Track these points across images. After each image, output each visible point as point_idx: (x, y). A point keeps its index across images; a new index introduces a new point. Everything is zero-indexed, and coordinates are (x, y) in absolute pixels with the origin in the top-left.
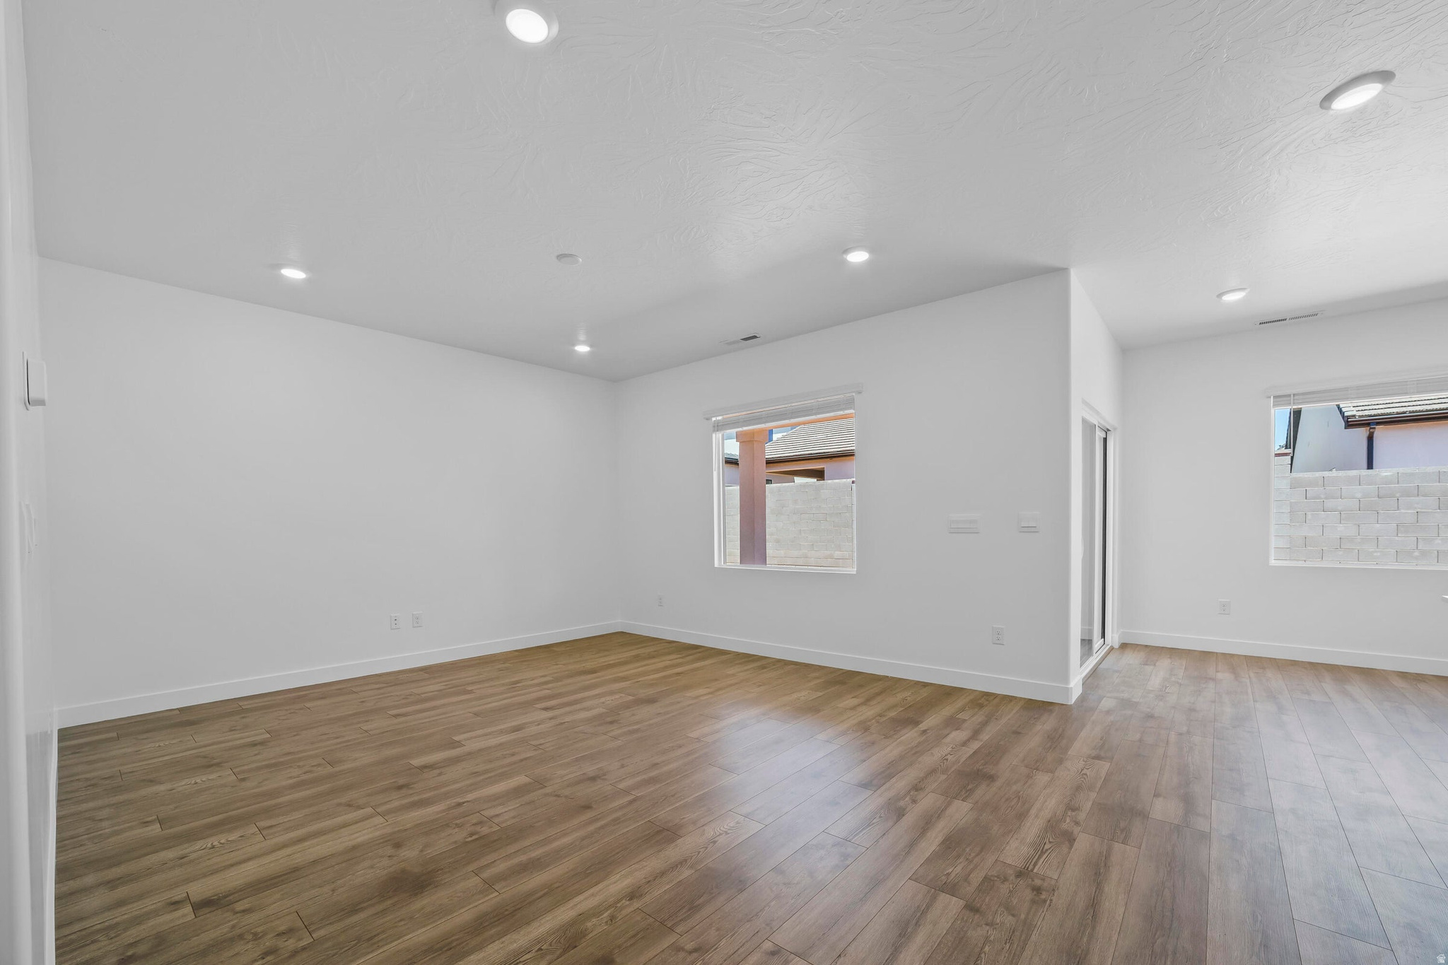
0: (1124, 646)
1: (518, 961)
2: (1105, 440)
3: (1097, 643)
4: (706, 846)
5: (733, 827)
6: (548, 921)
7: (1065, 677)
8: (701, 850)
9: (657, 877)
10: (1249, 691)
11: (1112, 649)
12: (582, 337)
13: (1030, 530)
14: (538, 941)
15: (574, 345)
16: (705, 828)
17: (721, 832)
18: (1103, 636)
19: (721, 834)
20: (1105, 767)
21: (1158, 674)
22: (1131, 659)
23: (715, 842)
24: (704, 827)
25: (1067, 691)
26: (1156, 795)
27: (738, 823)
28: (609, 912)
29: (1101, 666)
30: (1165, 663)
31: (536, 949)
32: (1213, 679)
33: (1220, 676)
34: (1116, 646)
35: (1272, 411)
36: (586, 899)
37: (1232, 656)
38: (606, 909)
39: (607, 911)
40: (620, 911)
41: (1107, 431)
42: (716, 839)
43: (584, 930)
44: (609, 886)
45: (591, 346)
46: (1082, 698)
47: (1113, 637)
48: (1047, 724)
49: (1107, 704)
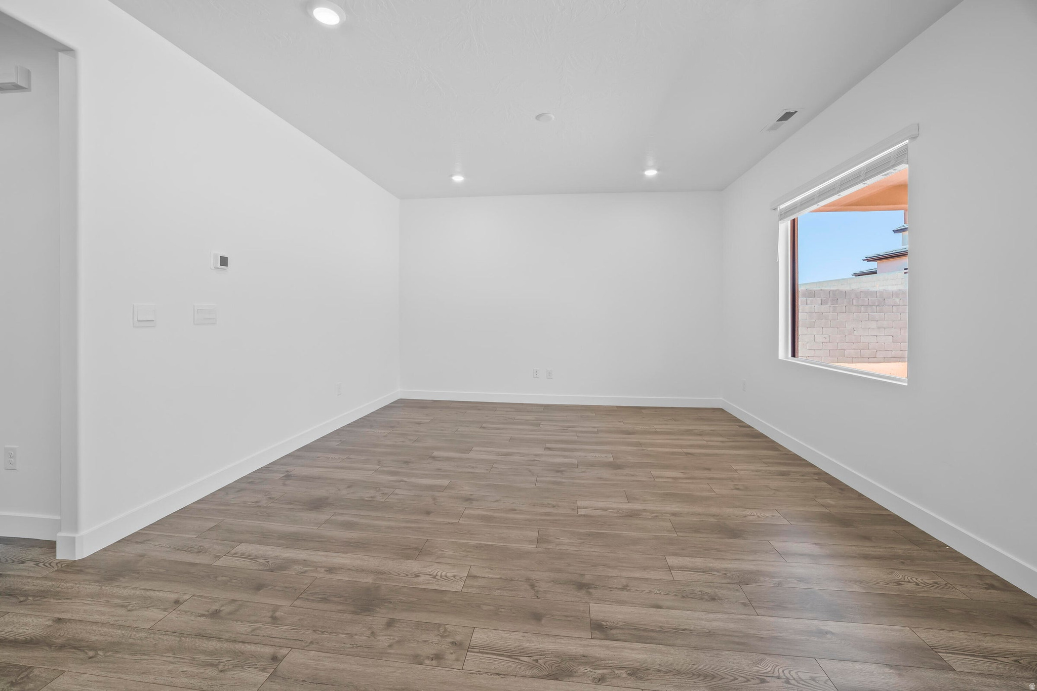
1: (518, 657)
4: (749, 678)
5: (802, 680)
6: (561, 643)
8: (740, 679)
9: (671, 671)
12: (650, 163)
14: (542, 653)
15: (644, 170)
16: (768, 658)
17: (782, 675)
19: (778, 677)
23: (763, 681)
24: (765, 656)
27: (813, 679)
28: (605, 671)
31: (535, 658)
36: (600, 646)
38: (605, 667)
39: (604, 669)
40: (613, 678)
42: (768, 679)
43: (575, 670)
44: (625, 648)
45: (658, 170)
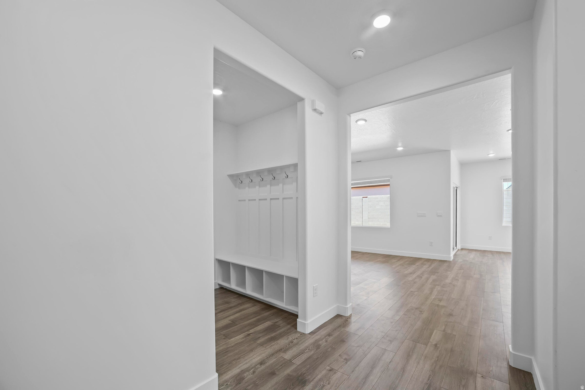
0: (462, 249)
2: (456, 190)
3: (455, 248)
7: (450, 254)
10: (496, 258)
11: (459, 250)
13: (441, 216)
18: (456, 246)
20: (462, 271)
21: (472, 255)
22: (464, 252)
25: (450, 257)
26: (474, 274)
29: (457, 253)
30: (474, 253)
32: (487, 256)
33: (489, 255)
34: (460, 249)
35: (503, 183)
37: (492, 251)
41: (457, 188)
46: (454, 260)
47: (459, 247)
48: (446, 264)
49: (460, 261)
